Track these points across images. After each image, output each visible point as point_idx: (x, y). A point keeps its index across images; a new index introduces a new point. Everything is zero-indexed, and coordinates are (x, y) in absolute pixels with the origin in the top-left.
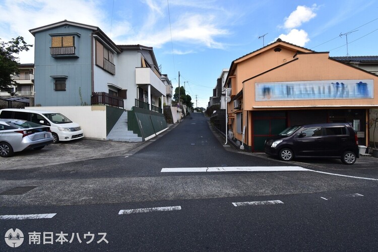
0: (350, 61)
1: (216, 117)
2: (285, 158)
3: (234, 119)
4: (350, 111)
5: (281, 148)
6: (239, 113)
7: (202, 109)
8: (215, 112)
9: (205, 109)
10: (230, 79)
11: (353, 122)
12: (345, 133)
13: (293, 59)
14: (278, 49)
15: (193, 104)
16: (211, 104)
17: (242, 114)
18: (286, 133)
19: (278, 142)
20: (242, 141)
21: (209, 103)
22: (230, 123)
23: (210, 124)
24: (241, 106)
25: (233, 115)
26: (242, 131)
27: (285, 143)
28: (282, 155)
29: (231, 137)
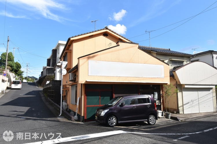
0: (151, 50)
1: (49, 88)
2: (111, 124)
3: (68, 90)
4: (151, 86)
5: (108, 115)
6: (74, 85)
7: (33, 78)
8: (48, 82)
9: (36, 79)
10: (66, 53)
11: (154, 94)
12: (149, 102)
13: (116, 45)
14: (106, 34)
15: (23, 72)
16: (45, 74)
17: (76, 86)
18: (111, 103)
19: (106, 111)
20: (76, 112)
21: (42, 72)
22: (65, 94)
23: (42, 95)
24: (75, 79)
25: (67, 87)
26: (76, 102)
27: (111, 111)
28: (109, 122)
29: (65, 108)
